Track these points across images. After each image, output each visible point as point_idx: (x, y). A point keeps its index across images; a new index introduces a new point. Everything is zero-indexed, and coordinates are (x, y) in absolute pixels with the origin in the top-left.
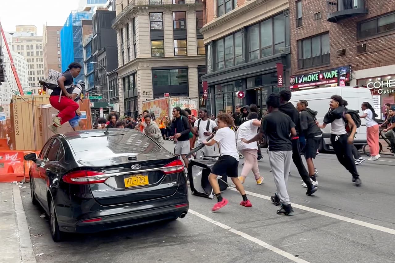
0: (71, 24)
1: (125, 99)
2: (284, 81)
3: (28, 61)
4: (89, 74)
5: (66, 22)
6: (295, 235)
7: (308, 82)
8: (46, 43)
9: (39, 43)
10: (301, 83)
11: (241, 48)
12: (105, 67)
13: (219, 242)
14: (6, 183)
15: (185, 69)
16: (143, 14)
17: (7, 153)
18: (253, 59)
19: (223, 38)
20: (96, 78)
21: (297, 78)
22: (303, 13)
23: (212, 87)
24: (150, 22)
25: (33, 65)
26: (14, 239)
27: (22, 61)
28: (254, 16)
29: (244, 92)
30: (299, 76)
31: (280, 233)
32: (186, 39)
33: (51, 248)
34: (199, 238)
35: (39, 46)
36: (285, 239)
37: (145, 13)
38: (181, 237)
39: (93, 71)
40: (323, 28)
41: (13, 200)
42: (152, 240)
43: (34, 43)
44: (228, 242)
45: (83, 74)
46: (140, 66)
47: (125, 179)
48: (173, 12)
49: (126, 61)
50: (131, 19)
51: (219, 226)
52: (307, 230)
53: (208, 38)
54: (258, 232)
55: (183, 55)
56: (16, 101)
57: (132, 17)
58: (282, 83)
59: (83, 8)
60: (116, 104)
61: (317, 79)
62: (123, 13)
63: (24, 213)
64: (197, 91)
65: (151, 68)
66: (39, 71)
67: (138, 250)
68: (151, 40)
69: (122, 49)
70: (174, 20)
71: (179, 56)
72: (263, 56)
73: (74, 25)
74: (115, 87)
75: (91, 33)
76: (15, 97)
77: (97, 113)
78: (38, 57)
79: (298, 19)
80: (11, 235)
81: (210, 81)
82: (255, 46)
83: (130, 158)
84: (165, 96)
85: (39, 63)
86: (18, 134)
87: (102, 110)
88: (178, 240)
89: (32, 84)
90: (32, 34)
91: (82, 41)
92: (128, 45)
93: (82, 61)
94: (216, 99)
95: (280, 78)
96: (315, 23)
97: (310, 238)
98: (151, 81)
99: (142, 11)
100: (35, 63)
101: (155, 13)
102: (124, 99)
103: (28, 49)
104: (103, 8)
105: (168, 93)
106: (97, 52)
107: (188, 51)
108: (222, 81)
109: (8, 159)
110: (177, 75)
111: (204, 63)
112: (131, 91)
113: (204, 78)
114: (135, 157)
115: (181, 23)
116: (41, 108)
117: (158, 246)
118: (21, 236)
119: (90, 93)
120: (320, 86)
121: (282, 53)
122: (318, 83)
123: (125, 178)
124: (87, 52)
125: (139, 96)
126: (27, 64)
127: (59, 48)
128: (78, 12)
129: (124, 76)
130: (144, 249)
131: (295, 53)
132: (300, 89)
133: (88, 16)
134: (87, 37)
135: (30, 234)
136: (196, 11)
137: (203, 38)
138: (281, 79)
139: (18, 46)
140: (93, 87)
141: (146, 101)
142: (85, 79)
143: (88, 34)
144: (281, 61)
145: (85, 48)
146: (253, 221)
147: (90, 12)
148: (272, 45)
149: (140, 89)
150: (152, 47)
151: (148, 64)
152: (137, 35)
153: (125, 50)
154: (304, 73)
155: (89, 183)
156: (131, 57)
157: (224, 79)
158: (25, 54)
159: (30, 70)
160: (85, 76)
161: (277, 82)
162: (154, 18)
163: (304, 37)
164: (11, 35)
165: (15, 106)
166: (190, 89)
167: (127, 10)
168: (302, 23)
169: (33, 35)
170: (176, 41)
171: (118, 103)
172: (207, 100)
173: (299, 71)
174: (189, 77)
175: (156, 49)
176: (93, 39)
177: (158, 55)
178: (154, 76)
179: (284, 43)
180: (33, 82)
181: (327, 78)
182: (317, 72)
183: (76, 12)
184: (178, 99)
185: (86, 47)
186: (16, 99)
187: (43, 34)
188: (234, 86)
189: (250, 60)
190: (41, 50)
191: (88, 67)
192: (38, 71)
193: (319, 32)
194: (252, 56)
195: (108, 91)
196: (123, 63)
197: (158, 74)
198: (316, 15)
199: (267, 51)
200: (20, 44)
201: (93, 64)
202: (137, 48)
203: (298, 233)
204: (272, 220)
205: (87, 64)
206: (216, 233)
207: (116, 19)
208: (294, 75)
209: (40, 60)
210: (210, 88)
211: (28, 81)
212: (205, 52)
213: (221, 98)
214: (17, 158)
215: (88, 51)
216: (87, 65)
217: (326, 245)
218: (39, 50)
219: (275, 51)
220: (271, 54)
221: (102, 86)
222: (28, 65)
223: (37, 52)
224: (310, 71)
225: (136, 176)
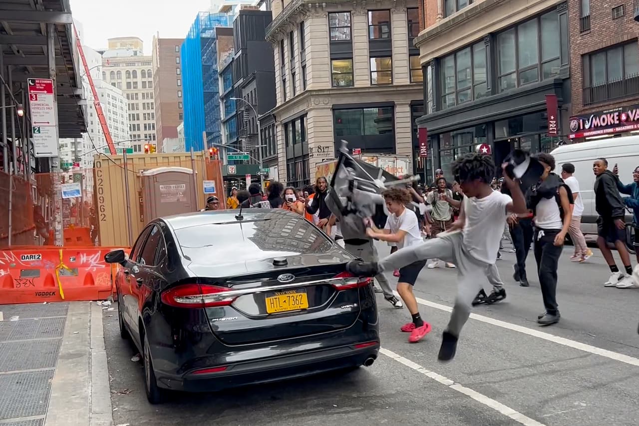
0: (198, 35)
1: (288, 160)
2: (559, 125)
3: (128, 98)
4: (229, 117)
5: (189, 30)
6: (566, 395)
7: (602, 127)
8: (157, 66)
9: (146, 68)
10: (589, 128)
11: (484, 70)
12: (254, 106)
13: (431, 407)
14: (81, 302)
15: (389, 108)
16: (317, 15)
17: (83, 252)
18: (506, 89)
19: (454, 53)
20: (240, 125)
21: (581, 120)
22: (591, 7)
23: (435, 137)
24: (330, 28)
25: (137, 105)
26: (82, 398)
27: (119, 97)
28: (507, 15)
29: (490, 146)
30: (585, 118)
31: (540, 392)
32: (391, 56)
33: (143, 415)
34: (397, 399)
35: (146, 72)
36: (548, 403)
37: (321, 13)
38: (366, 397)
39: (235, 113)
40: (627, 34)
41: (88, 331)
42: (316, 401)
43: (138, 67)
44: (448, 407)
45: (219, 118)
46: (313, 103)
47: (266, 299)
48: (369, 11)
49: (289, 96)
50: (297, 24)
51: (434, 379)
52: (589, 388)
53: (427, 54)
54: (501, 391)
55: (385, 85)
56: (100, 165)
57: (299, 21)
58: (555, 129)
59: (218, 6)
60: (273, 168)
61: (618, 122)
62: (284, 13)
63: (105, 353)
64: (410, 145)
65: (331, 106)
66: (147, 115)
67: (289, 420)
68: (332, 59)
69: (283, 75)
70: (370, 24)
71: (379, 86)
72: (522, 84)
73: (204, 35)
74: (272, 138)
75: (232, 49)
76: (99, 158)
77: (241, 184)
78: (145, 91)
79: (583, 18)
80: (79, 392)
81: (430, 127)
82: (508, 65)
83: (276, 263)
84: (354, 153)
85: (146, 101)
86: (104, 219)
87: (250, 178)
88: (360, 403)
89: (135, 136)
90: (135, 53)
91: (216, 63)
92: (292, 68)
93: (216, 97)
94: (441, 158)
95: (552, 120)
96: (613, 25)
97: (592, 402)
98: (332, 129)
99: (316, 10)
100: (140, 101)
101: (338, 12)
102: (285, 160)
103: (129, 77)
104: (250, 7)
105: (360, 149)
106: (241, 81)
107: (395, 76)
108: (451, 127)
109: (85, 261)
110: (375, 117)
111: (420, 97)
112: (298, 146)
113: (421, 122)
114: (285, 261)
115: (382, 29)
116: (141, 176)
117: (323, 414)
118: (96, 393)
119: (229, 150)
120: (622, 134)
121: (557, 77)
122: (618, 129)
123: (267, 297)
124: (225, 81)
125: (311, 154)
126: (126, 103)
127: (180, 74)
128: (210, 15)
129: (287, 121)
130: (300, 419)
131: (577, 76)
132: (587, 138)
133: (226, 20)
134: (225, 57)
135: (111, 389)
136: (408, 8)
137: (419, 55)
138: (555, 122)
139: (112, 73)
140: (235, 140)
141: (323, 162)
142: (222, 127)
143: (227, 51)
144: (554, 90)
145: (221, 75)
146: (492, 371)
147: (230, 13)
148: (537, 65)
149: (312, 142)
150: (334, 71)
151: (327, 100)
152: (308, 50)
153: (288, 77)
154: (594, 111)
155: (204, 305)
156: (298, 89)
157: (454, 123)
158: (124, 86)
159: (132, 112)
160: (221, 121)
161: (547, 127)
162: (337, 21)
163: (594, 50)
164: (100, 55)
165: (99, 172)
166: (397, 141)
167: (291, 8)
168: (590, 26)
169: (136, 55)
170: (373, 60)
171: (277, 166)
172: (426, 159)
173: (586, 108)
174: (396, 121)
175: (340, 74)
176: (235, 58)
177: (342, 83)
178: (337, 120)
179: (559, 61)
180: (137, 133)
181: (634, 120)
182: (617, 109)
183: (207, 14)
184: (375, 158)
185: (223, 73)
186: (101, 161)
187: (153, 51)
188: (474, 135)
189: (500, 91)
190: (150, 79)
191: (226, 107)
192: (145, 114)
193: (621, 40)
194: (504, 83)
195: (260, 145)
196: (285, 100)
197: (344, 117)
198: (615, 11)
199: (529, 73)
200: (115, 69)
201: (234, 101)
202: (307, 73)
203: (573, 393)
204: (528, 369)
205: (225, 101)
206: (428, 390)
207: (272, 24)
208: (576, 114)
209: (147, 96)
210: (432, 138)
211: (129, 130)
212: (422, 77)
213: (450, 155)
214: (99, 261)
215: (227, 80)
216: (225, 103)
217: (620, 414)
218: (146, 80)
219: (544, 75)
220: (537, 80)
221: (249, 137)
222: (129, 104)
223: (143, 82)
224: (604, 108)
225: (286, 293)
